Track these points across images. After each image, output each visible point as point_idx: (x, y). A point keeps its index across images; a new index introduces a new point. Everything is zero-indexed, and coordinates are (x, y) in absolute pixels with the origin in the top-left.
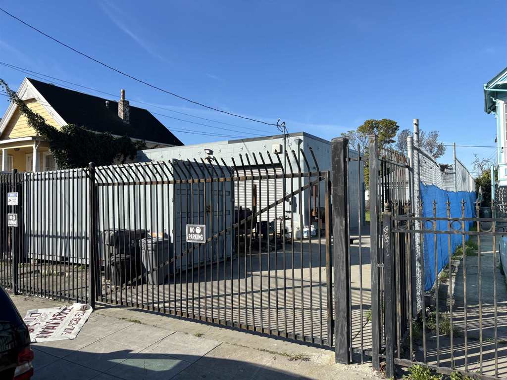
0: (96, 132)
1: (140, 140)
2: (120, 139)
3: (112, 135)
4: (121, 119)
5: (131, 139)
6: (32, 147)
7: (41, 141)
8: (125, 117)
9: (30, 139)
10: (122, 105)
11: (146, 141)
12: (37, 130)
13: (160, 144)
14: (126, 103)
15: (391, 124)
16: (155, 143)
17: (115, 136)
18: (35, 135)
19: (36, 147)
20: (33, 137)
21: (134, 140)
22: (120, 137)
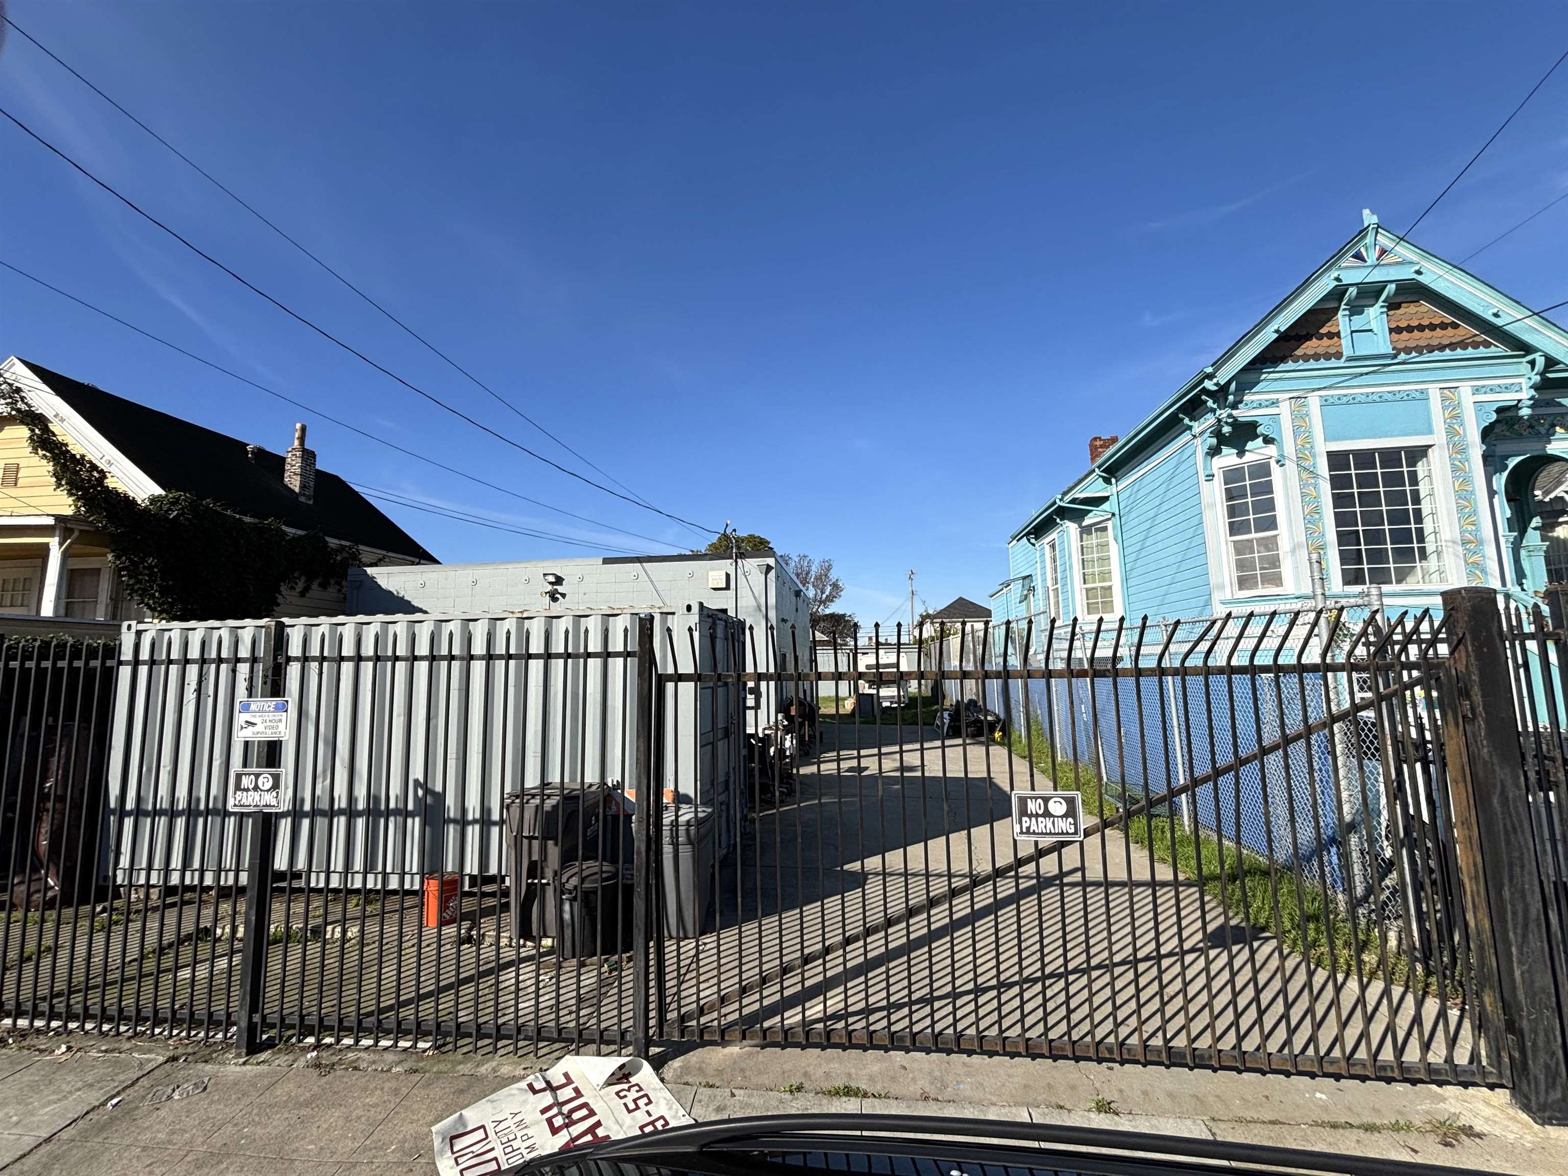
0: (247, 519)
1: (347, 544)
2: (300, 536)
3: (284, 527)
4: (293, 491)
5: (327, 539)
6: (47, 545)
7: (81, 531)
8: (303, 486)
9: (50, 521)
10: (299, 460)
11: (361, 547)
12: (78, 499)
13: (390, 554)
14: (308, 456)
15: (762, 543)
16: (379, 551)
17: (291, 531)
18: (69, 511)
19: (61, 544)
20: (59, 518)
21: (333, 542)
22: (301, 533)
